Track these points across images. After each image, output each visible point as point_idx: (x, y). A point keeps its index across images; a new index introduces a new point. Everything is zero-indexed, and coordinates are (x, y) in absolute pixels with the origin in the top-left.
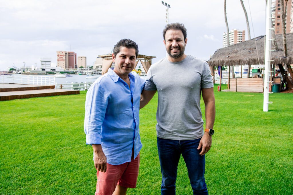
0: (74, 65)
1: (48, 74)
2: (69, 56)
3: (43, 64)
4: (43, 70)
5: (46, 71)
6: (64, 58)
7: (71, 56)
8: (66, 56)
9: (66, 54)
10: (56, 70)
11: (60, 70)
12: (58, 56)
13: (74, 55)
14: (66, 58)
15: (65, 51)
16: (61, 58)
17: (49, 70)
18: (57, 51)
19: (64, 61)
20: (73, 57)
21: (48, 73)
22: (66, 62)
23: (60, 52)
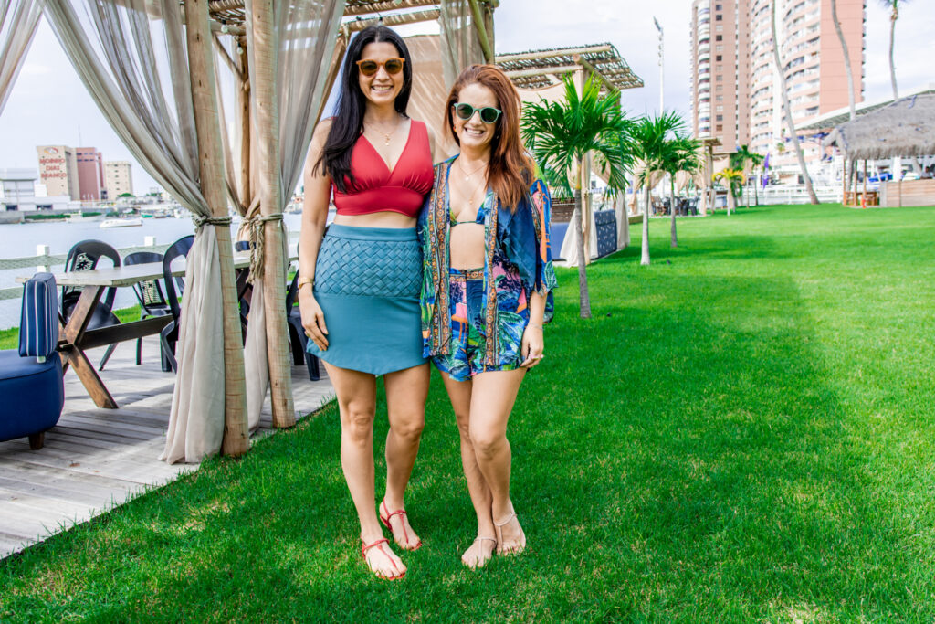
0: (100, 190)
1: (32, 220)
2: (79, 160)
3: (9, 191)
4: (12, 208)
5: (25, 212)
6: (63, 167)
7: (86, 160)
8: (68, 160)
9: (68, 154)
10: (55, 208)
11: (68, 205)
12: (43, 161)
13: (96, 158)
14: (69, 167)
15: (65, 147)
16: (55, 168)
17: (27, 206)
18: (38, 148)
19: (66, 179)
20: (94, 165)
21: (29, 218)
22: (70, 181)
23: (47, 149)
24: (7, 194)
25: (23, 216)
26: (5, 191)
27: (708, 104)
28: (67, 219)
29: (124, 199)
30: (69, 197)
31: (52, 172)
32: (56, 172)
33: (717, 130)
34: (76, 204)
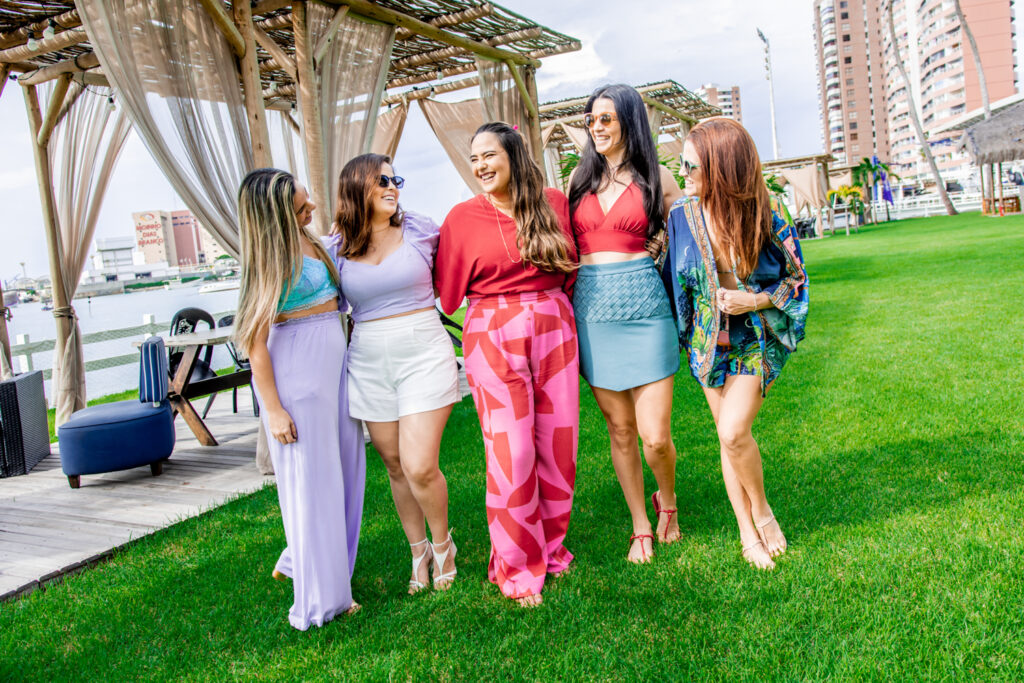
0: (197, 253)
1: (131, 290)
2: (175, 225)
3: (108, 261)
4: (112, 278)
5: (125, 282)
6: (160, 233)
7: (182, 224)
8: (164, 225)
9: (164, 218)
10: (154, 275)
11: (167, 272)
12: (139, 228)
13: (192, 221)
14: (165, 232)
15: (161, 212)
16: (151, 234)
17: (126, 276)
18: (134, 215)
19: (163, 245)
20: (190, 229)
21: (129, 287)
22: (167, 247)
23: (143, 216)
24: (106, 264)
25: (122, 285)
26: (104, 262)
27: (839, 112)
28: (166, 287)
29: (222, 261)
30: (167, 264)
31: (150, 238)
32: (152, 238)
33: (852, 139)
34: (175, 270)
